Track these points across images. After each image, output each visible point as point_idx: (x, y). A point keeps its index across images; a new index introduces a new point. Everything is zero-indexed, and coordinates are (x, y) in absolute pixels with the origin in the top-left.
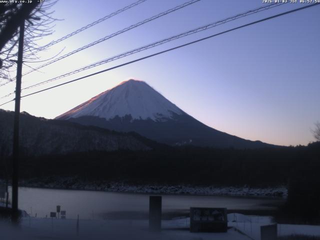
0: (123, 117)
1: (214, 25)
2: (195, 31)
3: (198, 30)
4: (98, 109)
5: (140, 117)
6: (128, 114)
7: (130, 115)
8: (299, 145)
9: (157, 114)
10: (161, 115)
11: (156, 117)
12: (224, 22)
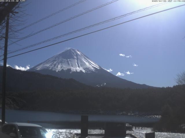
0: (66, 70)
1: (119, 18)
2: (108, 21)
3: (110, 20)
4: (52, 65)
5: (76, 70)
6: (69, 68)
7: (70, 69)
8: (168, 87)
9: (86, 68)
10: (88, 69)
11: (85, 70)
12: (125, 16)
